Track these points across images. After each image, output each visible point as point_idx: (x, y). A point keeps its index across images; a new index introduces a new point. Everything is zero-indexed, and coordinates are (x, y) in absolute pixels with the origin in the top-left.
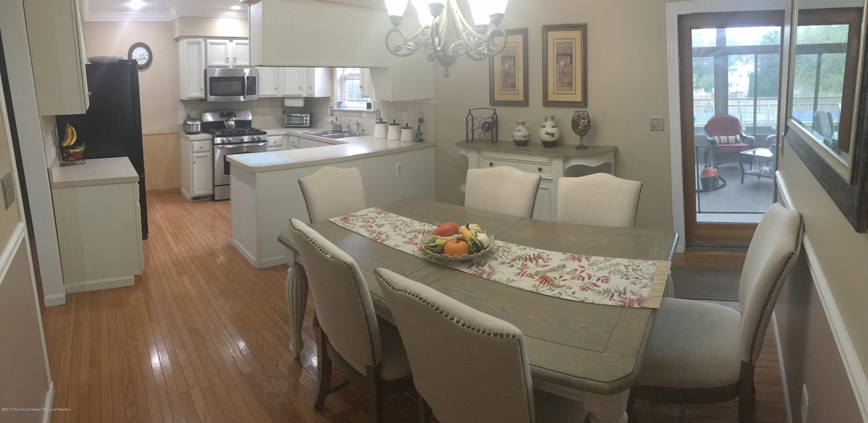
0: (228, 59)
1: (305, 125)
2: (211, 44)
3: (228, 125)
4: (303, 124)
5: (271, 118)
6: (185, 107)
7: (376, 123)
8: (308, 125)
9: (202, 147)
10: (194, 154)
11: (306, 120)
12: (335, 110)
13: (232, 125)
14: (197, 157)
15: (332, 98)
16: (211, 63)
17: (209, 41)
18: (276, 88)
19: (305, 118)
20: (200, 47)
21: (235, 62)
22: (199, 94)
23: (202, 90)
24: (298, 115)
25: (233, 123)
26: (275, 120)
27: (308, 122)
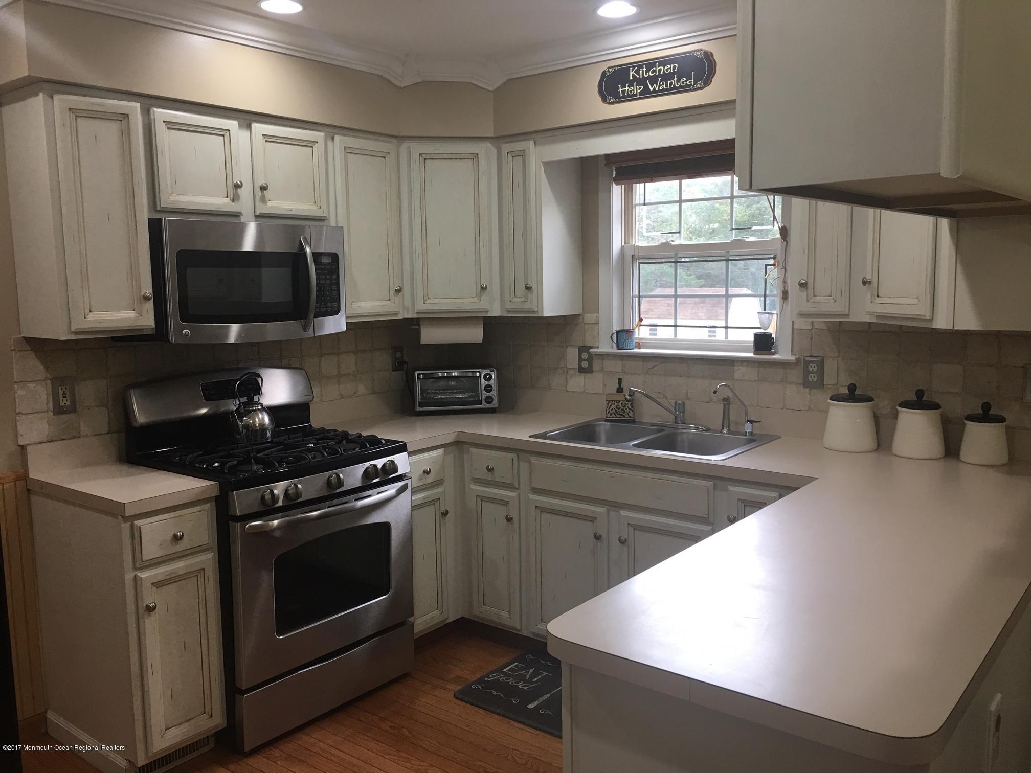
0: (237, 186)
1: (484, 405)
2: (171, 125)
3: (247, 427)
4: (480, 403)
5: (362, 389)
6: (47, 369)
7: (831, 399)
8: (495, 404)
9: (181, 537)
10: (144, 575)
11: (488, 388)
12: (603, 356)
13: (263, 427)
14: (158, 584)
15: (589, 318)
16: (172, 198)
17: (161, 114)
18: (399, 291)
19: (484, 383)
20: (126, 134)
21: (263, 200)
22: (131, 314)
23: (146, 299)
24: (455, 374)
25: (267, 420)
26: (374, 393)
27: (494, 393)
